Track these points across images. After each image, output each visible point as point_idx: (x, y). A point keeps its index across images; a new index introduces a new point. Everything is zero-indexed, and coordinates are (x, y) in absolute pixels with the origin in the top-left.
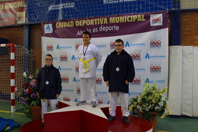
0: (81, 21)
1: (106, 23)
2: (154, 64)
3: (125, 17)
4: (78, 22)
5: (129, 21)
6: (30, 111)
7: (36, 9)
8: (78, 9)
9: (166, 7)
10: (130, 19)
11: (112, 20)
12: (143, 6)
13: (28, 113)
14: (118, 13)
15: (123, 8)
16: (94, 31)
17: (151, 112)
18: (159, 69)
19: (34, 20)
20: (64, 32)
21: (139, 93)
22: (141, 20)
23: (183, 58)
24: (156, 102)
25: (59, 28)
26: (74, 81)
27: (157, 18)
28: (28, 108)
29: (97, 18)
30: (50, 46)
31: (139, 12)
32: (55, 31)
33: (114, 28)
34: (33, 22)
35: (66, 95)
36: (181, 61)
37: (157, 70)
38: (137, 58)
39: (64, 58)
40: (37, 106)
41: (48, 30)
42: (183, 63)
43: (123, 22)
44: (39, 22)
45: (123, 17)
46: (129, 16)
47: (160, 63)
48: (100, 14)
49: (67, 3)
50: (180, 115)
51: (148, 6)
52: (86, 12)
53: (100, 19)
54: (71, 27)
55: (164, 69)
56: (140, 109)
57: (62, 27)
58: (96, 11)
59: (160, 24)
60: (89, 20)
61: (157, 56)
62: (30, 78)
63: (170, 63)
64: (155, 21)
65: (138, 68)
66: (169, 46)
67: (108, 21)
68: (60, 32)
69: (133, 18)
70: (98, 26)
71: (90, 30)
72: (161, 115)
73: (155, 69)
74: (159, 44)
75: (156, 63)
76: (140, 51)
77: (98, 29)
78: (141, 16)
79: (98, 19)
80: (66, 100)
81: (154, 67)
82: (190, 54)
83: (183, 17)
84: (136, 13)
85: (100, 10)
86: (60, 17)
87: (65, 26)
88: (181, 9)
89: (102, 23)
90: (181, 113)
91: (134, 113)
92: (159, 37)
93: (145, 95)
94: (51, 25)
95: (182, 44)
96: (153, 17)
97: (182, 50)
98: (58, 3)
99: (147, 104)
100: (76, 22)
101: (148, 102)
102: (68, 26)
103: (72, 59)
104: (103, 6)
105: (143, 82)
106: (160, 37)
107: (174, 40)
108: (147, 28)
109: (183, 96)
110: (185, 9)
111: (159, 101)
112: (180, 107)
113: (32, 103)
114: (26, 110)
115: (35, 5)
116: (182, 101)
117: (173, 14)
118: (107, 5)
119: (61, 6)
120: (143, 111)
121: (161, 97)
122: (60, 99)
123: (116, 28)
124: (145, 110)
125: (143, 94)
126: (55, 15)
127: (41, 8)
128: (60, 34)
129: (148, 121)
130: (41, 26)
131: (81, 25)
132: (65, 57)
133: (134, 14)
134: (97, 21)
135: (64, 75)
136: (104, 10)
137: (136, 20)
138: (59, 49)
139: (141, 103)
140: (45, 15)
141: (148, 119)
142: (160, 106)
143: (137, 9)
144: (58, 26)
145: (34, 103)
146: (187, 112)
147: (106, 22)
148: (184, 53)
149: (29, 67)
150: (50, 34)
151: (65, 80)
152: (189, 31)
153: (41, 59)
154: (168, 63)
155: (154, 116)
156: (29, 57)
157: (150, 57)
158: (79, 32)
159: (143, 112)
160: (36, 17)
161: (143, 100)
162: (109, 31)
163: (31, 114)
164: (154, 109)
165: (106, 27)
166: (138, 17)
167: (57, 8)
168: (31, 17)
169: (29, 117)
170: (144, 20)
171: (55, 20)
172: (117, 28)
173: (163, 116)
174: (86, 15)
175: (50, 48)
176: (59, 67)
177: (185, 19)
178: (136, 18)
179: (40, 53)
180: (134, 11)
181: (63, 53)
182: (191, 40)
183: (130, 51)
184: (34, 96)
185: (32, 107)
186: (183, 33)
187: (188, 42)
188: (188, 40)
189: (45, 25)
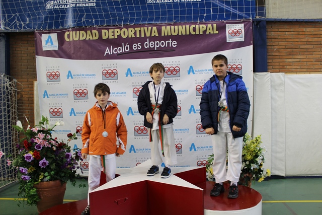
0: (113, 30)
1: (155, 35)
3: (188, 26)
4: (106, 31)
5: (193, 33)
10: (194, 29)
11: (166, 30)
12: (215, 11)
13: (32, 195)
15: (183, 12)
16: (135, 48)
19: (20, 25)
20: (80, 48)
22: (212, 33)
23: (271, 91)
24: (252, 158)
25: (70, 42)
27: (236, 30)
28: (34, 187)
29: (140, 26)
30: (53, 73)
31: (208, 19)
32: (63, 47)
33: (168, 43)
36: (270, 95)
39: (81, 95)
41: (49, 44)
42: (272, 98)
43: (184, 34)
44: (29, 30)
45: (184, 26)
46: (194, 26)
51: (222, 10)
53: (146, 28)
54: (93, 40)
57: (77, 39)
58: (138, 14)
59: (241, 38)
60: (125, 29)
62: (34, 132)
64: (233, 34)
67: (159, 31)
68: (72, 48)
69: (199, 28)
70: (142, 40)
71: (128, 46)
74: (239, 70)
77: (142, 45)
78: (212, 26)
79: (142, 28)
82: (281, 84)
84: (204, 21)
85: (145, 14)
87: (82, 38)
89: (148, 35)
92: (240, 60)
95: (270, 70)
96: (230, 28)
97: (271, 79)
100: (103, 31)
102: (87, 39)
108: (222, 45)
109: (274, 147)
111: (257, 156)
113: (41, 177)
114: (29, 190)
116: (272, 155)
117: (257, 25)
119: (70, 3)
121: (260, 149)
123: (172, 43)
128: (72, 52)
130: (36, 38)
131: (113, 37)
132: (83, 92)
133: (201, 23)
134: (140, 31)
137: (205, 32)
138: (72, 78)
143: (205, 15)
144: (69, 37)
146: (279, 169)
147: (155, 33)
148: (273, 84)
150: (53, 52)
152: (278, 51)
153: (33, 97)
155: (248, 179)
158: (107, 49)
160: (24, 21)
162: (160, 49)
164: (249, 169)
165: (156, 42)
166: (207, 27)
168: (14, 19)
170: (217, 32)
171: (62, 28)
172: (174, 44)
173: (262, 178)
174: (120, 20)
175: (54, 77)
176: (72, 109)
177: (273, 33)
178: (205, 29)
179: (30, 86)
180: (202, 18)
181: (80, 86)
182: (281, 64)
183: (196, 81)
184: (45, 163)
185: (42, 183)
186: (270, 54)
187: (277, 67)
188: (277, 64)
189: (43, 35)
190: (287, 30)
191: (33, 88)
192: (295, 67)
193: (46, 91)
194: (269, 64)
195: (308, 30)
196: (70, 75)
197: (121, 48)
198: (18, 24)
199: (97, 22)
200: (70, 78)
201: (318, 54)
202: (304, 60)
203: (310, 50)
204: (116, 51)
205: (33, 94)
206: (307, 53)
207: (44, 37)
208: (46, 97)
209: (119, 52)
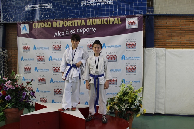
0: (59, 22)
2: (130, 65)
3: (103, 19)
4: (55, 22)
5: (106, 23)
6: (4, 114)
7: (11, 8)
8: (56, 10)
9: (141, 11)
10: (107, 21)
11: (90, 22)
12: (119, 9)
13: (1, 116)
14: (95, 16)
15: (100, 11)
16: (72, 32)
17: (128, 111)
18: (134, 70)
19: (10, 19)
20: (41, 32)
21: (116, 93)
22: (117, 23)
23: (156, 59)
24: (132, 101)
25: (36, 29)
26: (51, 82)
27: (132, 21)
28: (3, 111)
29: (75, 19)
30: (26, 47)
31: (115, 14)
32: (32, 31)
33: (91, 29)
34: (8, 21)
35: (43, 97)
36: (155, 62)
37: (133, 70)
38: (113, 59)
39: (41, 59)
40: (13, 108)
41: (24, 30)
42: (156, 64)
43: (100, 24)
44: (14, 22)
45: (100, 19)
46: (106, 19)
47: (136, 64)
48: (77, 16)
49: (44, 3)
50: (154, 113)
51: (124, 9)
52: (63, 13)
53: (78, 21)
54: (48, 28)
55: (139, 70)
56: (117, 109)
57: (39, 27)
58: (74, 12)
59: (135, 26)
60: (66, 22)
61: (133, 58)
62: (5, 80)
63: (145, 64)
64: (131, 24)
65: (115, 69)
66: (144, 48)
67: (86, 22)
68: (37, 32)
69: (110, 20)
70: (76, 28)
71: (68, 31)
72: (137, 113)
73: (131, 70)
74: (134, 46)
75: (132, 64)
76: (116, 52)
77: (76, 31)
78: (118, 19)
79: (76, 21)
80: (43, 101)
81: (130, 68)
82: (163, 56)
83: (156, 21)
84: (113, 16)
85: (78, 12)
86: (37, 18)
87: (42, 27)
88: (154, 13)
89: (79, 25)
90: (155, 111)
91: (111, 113)
93: (121, 95)
94: (27, 25)
95: (156, 47)
96: (129, 20)
97: (156, 52)
98: (35, 3)
99: (124, 104)
100: (54, 23)
101: (124, 102)
102: (45, 27)
103: (49, 60)
104: (81, 8)
105: (119, 82)
106: (136, 40)
107: (148, 43)
108: (124, 31)
109: (157, 95)
110: (158, 14)
111: (135, 100)
112: (154, 105)
113: (7, 106)
115: (11, 4)
116: (155, 100)
117: (148, 18)
118: (84, 7)
119: (38, 7)
120: (120, 110)
121: (136, 96)
122: (37, 100)
123: (93, 29)
124: (122, 109)
125: (120, 94)
126: (32, 15)
127: (17, 7)
128: (37, 34)
129: (124, 120)
130: (17, 26)
131: (59, 26)
133: (111, 17)
134: (75, 22)
135: (41, 76)
136: (81, 12)
137: (113, 22)
138: (36, 50)
139: (117, 103)
140: (21, 15)
141: (124, 118)
142: (136, 105)
143: (113, 12)
144: (35, 26)
145: (9, 106)
146: (161, 110)
147: (83, 24)
148: (157, 55)
149: (3, 68)
150: (27, 35)
151: (42, 81)
152: (162, 34)
153: (17, 60)
154: (143, 64)
155: (130, 115)
156: (4, 58)
157: (126, 58)
158: (56, 33)
159: (120, 112)
160: (12, 17)
161: (120, 99)
162: (86, 33)
163: (6, 117)
164: (130, 108)
165: (84, 29)
166: (114, 20)
167: (34, 8)
168: (6, 16)
169: (3, 120)
170: (121, 23)
171: (31, 21)
172: (94, 30)
173: (139, 115)
174: (63, 17)
175: (26, 49)
176: (36, 68)
177: (158, 23)
178: (113, 21)
179: (15, 54)
180: (111, 14)
181: (40, 54)
182: (164, 42)
183: (107, 52)
184: (9, 98)
185: (7, 109)
186: (156, 36)
187: (161, 44)
188: (161, 42)
189: (21, 25)
190: (168, 21)
191: (17, 55)
192: (173, 45)
193: (22, 57)
194: (156, 43)
195: (182, 21)
196: (35, 48)
197: (64, 32)
198: (8, 19)
199: (50, 17)
200: (35, 49)
201: (188, 37)
202: (179, 40)
203: (183, 34)
204: (61, 34)
205: (17, 58)
206: (181, 36)
207: (22, 26)
208: (22, 60)
209: (62, 35)
